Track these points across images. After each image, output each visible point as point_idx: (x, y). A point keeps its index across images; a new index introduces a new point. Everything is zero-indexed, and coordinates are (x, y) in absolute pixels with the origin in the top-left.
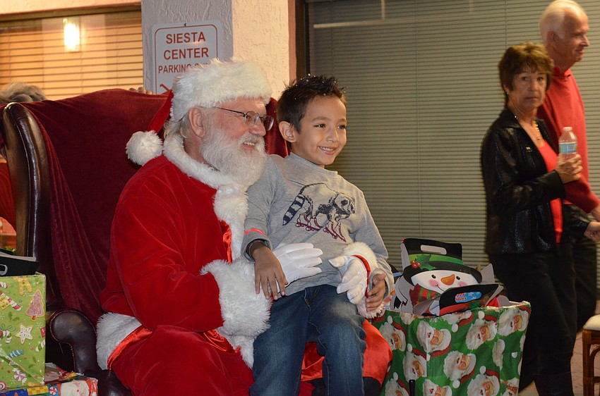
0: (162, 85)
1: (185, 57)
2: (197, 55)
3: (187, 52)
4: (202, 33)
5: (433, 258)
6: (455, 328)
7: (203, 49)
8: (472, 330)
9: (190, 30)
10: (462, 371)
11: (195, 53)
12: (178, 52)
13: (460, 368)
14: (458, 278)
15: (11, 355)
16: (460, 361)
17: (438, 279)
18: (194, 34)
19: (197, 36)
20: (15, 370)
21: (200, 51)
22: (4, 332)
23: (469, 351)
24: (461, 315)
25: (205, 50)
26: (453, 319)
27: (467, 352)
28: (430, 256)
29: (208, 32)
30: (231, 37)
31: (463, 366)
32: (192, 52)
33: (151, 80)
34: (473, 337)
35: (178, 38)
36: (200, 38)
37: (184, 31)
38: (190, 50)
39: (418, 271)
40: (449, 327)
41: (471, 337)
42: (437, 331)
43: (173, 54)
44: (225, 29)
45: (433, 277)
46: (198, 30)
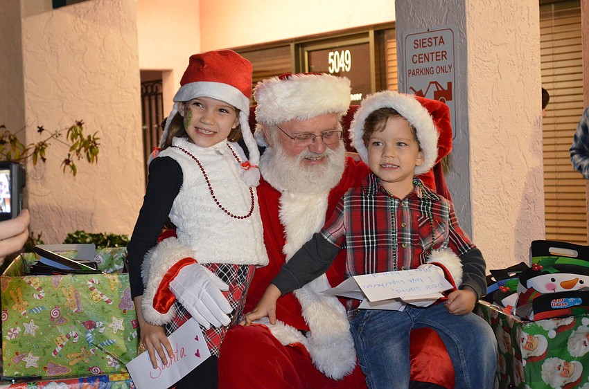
0: (411, 88)
1: (428, 60)
2: (438, 58)
3: (430, 56)
4: (441, 37)
5: (560, 261)
6: (553, 334)
7: (442, 52)
8: (574, 337)
9: (432, 35)
10: (564, 379)
11: (437, 56)
12: (423, 56)
13: (562, 375)
14: (581, 282)
15: (105, 343)
16: (562, 368)
17: (557, 283)
18: (435, 38)
19: (438, 40)
20: (108, 357)
21: (440, 54)
22: (97, 323)
23: (573, 359)
24: (559, 321)
25: (444, 53)
26: (550, 325)
27: (569, 359)
28: (557, 259)
29: (447, 36)
30: (465, 40)
31: (566, 373)
32: (434, 55)
33: (403, 84)
34: (578, 344)
35: (423, 43)
36: (440, 42)
37: (427, 36)
38: (432, 53)
39: (539, 273)
40: (545, 333)
41: (574, 344)
42: (531, 336)
43: (419, 58)
44: (460, 32)
45: (553, 280)
46: (438, 34)
